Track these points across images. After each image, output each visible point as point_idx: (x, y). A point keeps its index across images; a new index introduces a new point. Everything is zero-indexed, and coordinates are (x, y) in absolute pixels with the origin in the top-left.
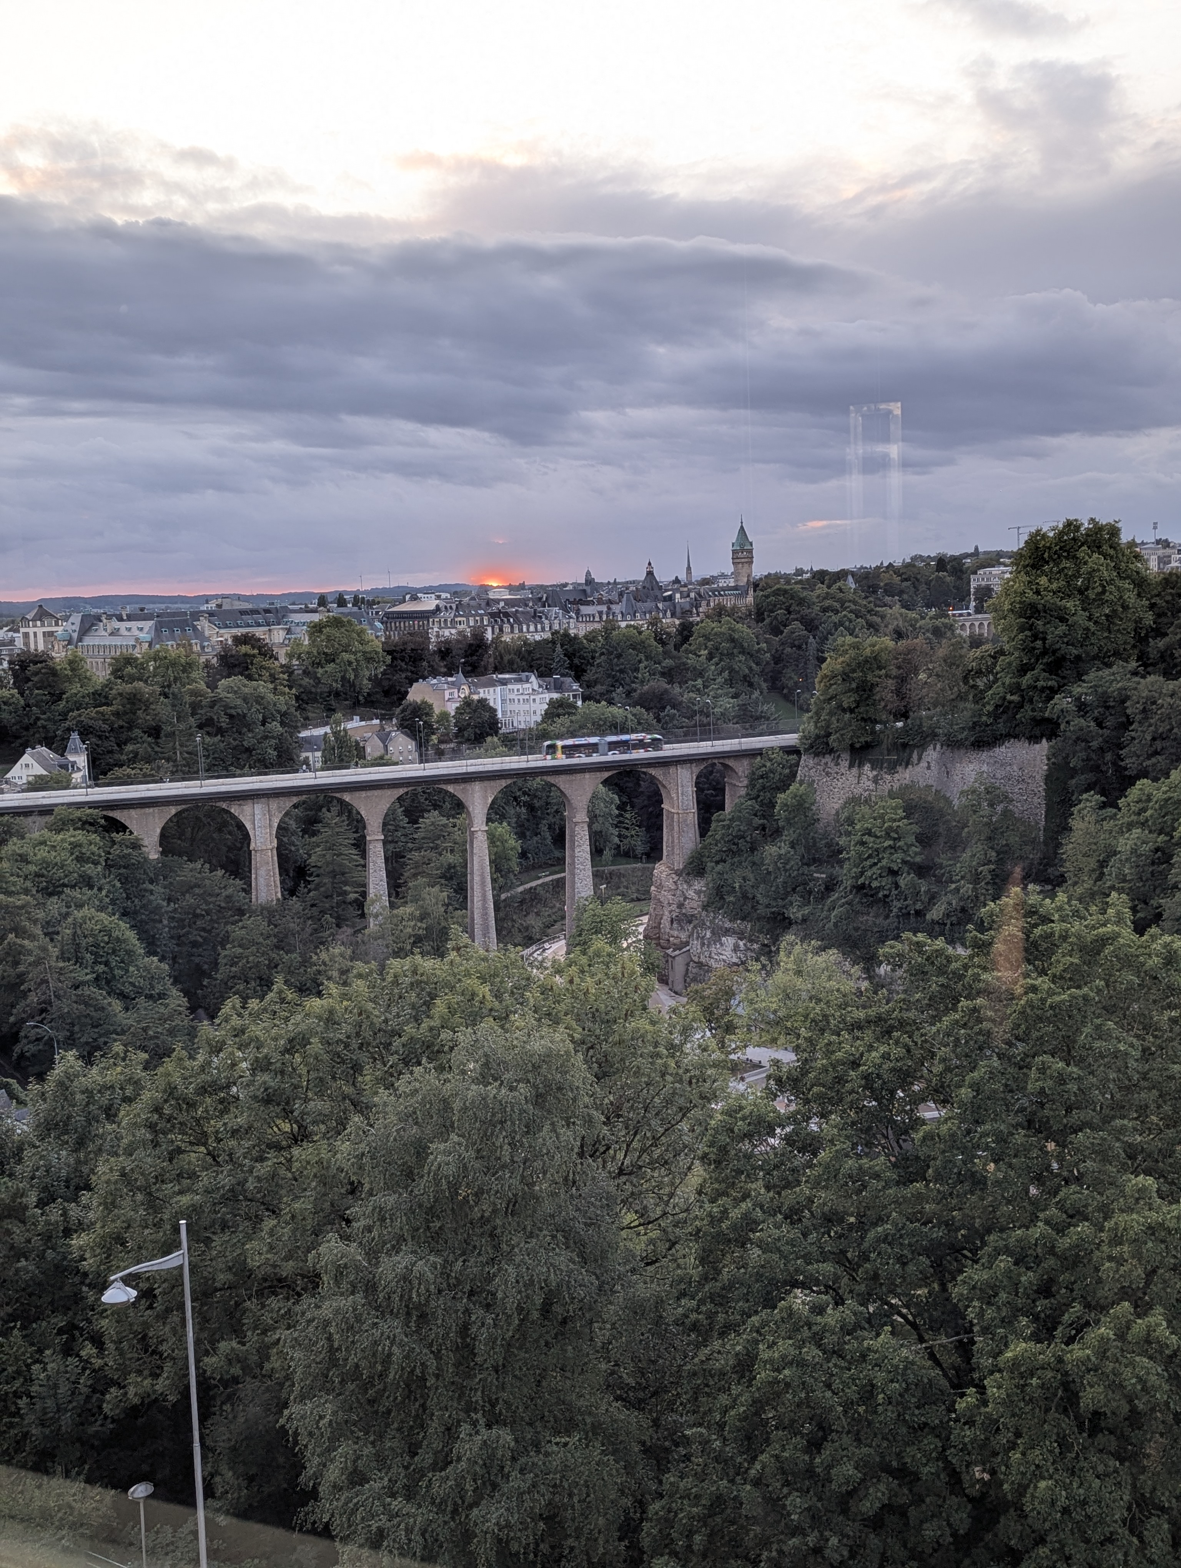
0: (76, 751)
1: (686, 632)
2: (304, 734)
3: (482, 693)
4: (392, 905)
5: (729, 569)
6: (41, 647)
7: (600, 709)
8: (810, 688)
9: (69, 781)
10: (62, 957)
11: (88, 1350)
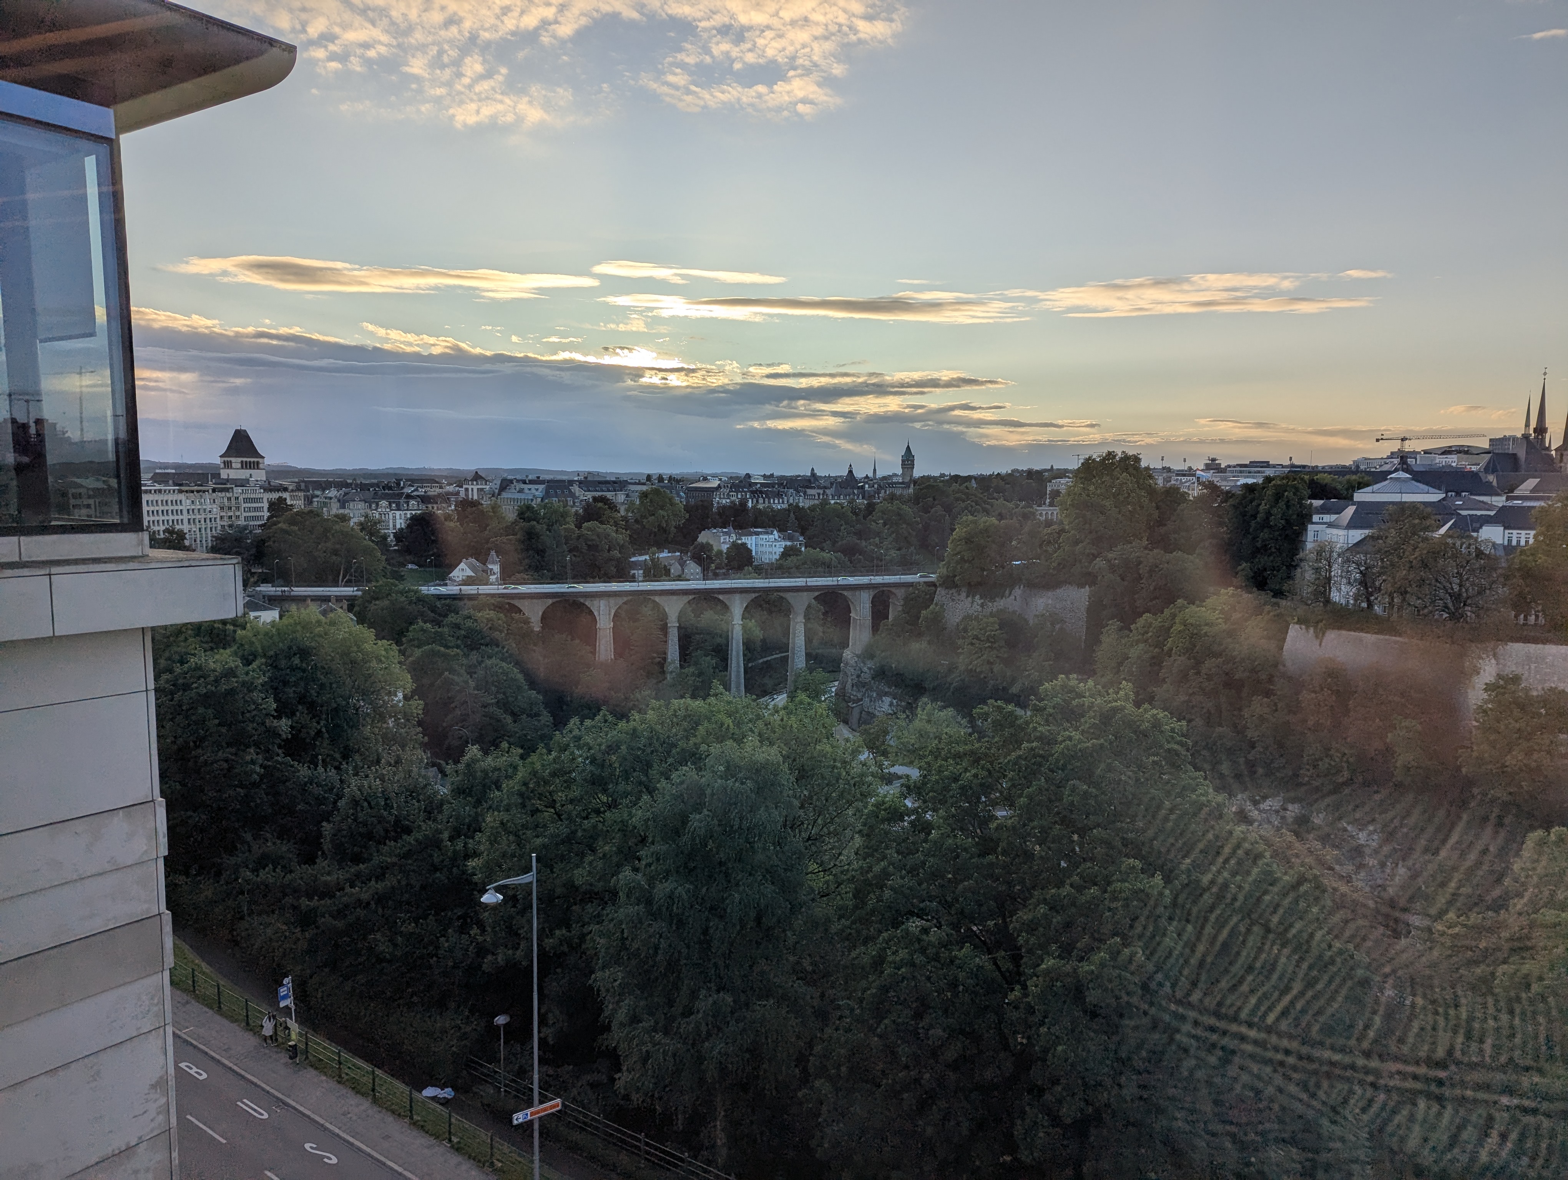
0: (493, 563)
1: (871, 508)
2: (633, 559)
3: (744, 539)
4: (681, 667)
5: (899, 471)
6: (475, 497)
7: (816, 553)
8: (945, 546)
9: (488, 579)
10: (477, 688)
11: (475, 931)
